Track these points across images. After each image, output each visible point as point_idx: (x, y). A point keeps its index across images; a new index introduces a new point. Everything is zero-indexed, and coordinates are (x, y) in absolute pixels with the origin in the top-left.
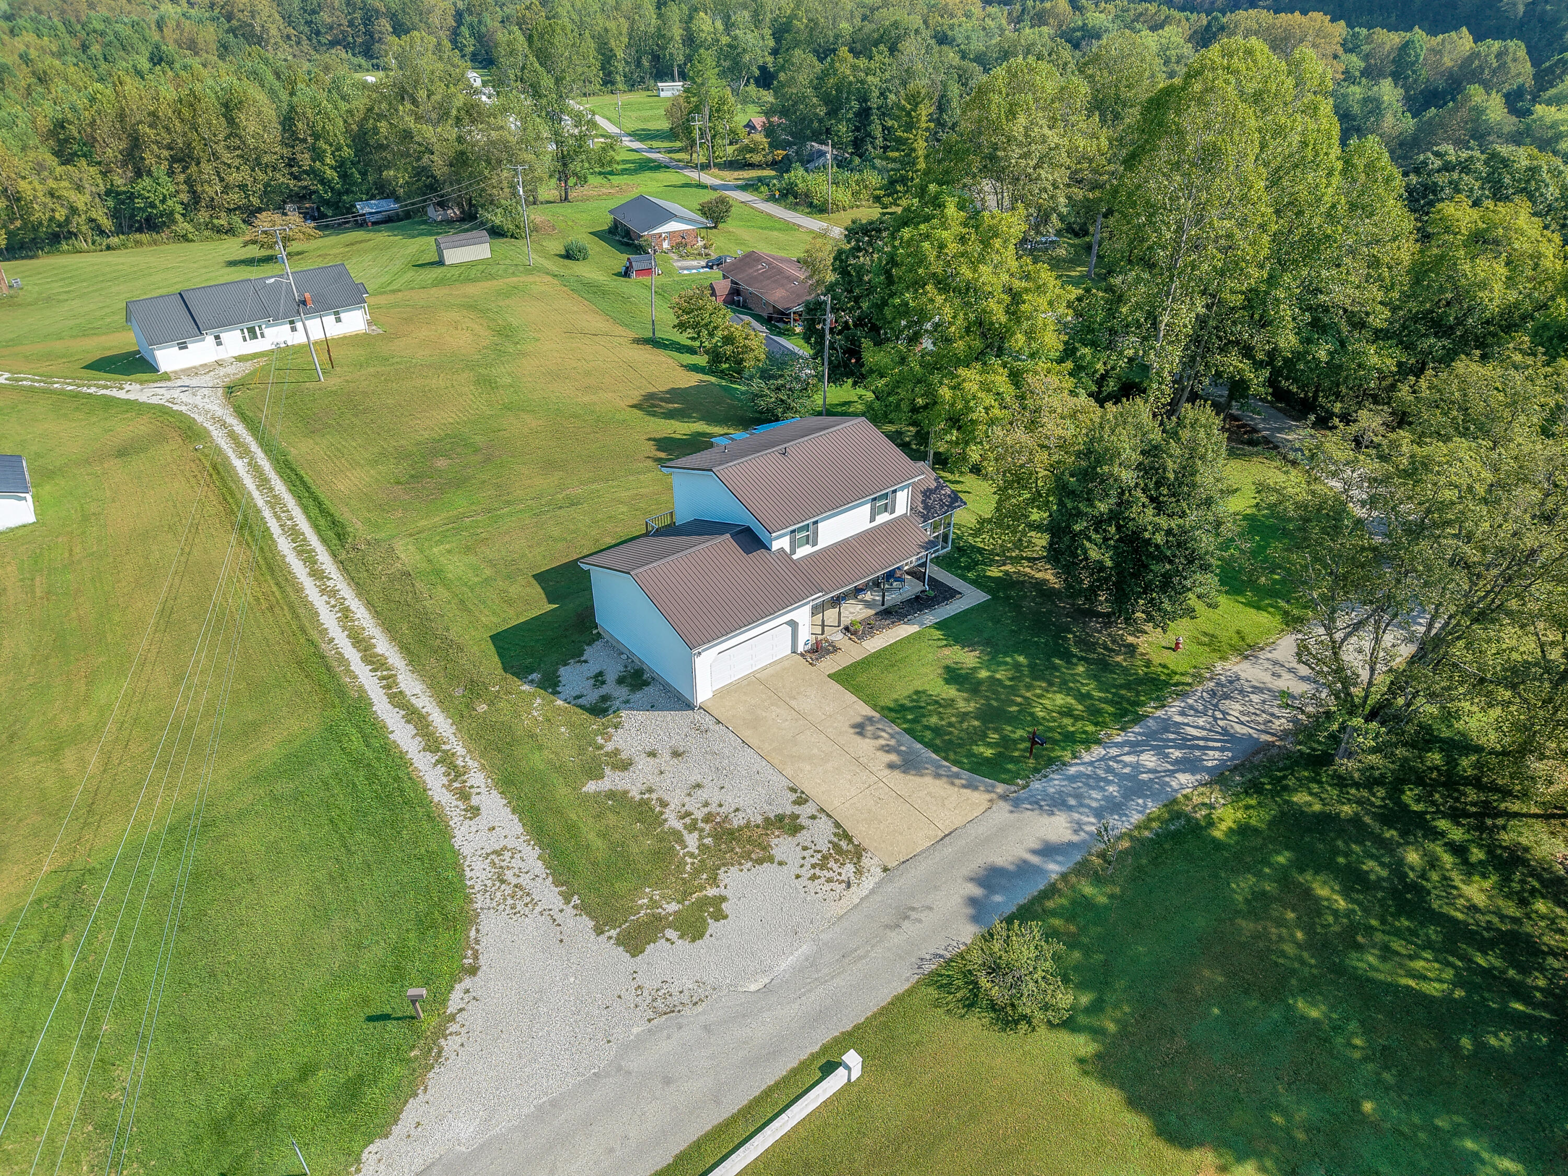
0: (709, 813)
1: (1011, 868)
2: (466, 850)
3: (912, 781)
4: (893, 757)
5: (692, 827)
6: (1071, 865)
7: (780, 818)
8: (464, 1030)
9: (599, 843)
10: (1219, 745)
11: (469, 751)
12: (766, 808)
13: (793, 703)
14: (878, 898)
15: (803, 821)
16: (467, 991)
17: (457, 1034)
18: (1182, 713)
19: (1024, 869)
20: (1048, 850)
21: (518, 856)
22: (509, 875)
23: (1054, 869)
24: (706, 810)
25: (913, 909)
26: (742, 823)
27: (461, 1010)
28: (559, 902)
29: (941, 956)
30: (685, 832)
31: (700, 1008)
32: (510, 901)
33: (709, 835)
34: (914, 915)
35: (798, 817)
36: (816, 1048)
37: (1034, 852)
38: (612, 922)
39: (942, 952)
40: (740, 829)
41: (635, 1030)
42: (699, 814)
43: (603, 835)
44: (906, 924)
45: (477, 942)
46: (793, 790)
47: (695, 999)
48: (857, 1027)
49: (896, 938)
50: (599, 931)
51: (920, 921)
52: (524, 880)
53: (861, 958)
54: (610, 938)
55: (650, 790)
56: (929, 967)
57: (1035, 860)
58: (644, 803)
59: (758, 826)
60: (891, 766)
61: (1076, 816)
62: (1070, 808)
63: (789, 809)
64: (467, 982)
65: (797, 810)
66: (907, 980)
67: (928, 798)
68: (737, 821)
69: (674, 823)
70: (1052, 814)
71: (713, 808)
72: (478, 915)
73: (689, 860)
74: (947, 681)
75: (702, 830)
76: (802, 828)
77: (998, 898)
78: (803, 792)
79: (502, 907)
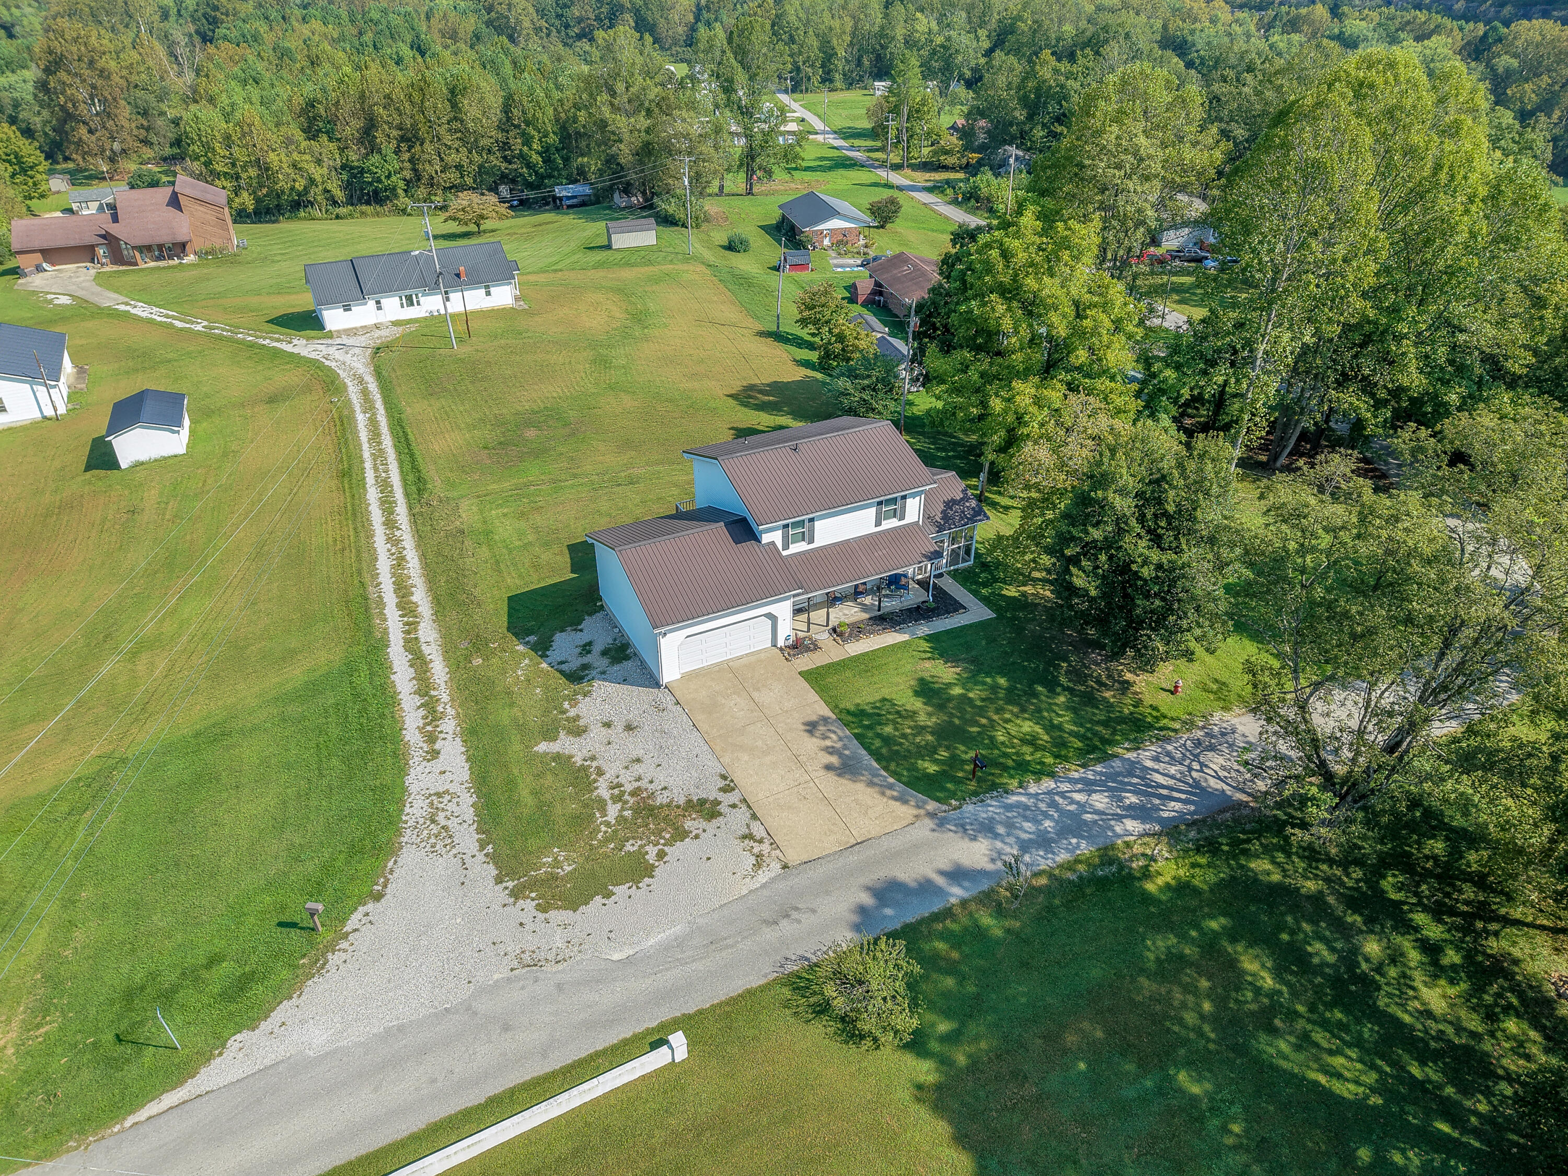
0: (639, 788)
1: (913, 884)
2: (413, 789)
3: (845, 784)
4: (834, 760)
5: (617, 799)
6: (974, 892)
7: (702, 802)
8: (351, 949)
9: (529, 800)
10: (1183, 796)
11: (452, 700)
12: (692, 790)
13: (755, 695)
14: (765, 892)
15: (723, 808)
16: (367, 914)
17: (345, 951)
18: (1156, 759)
19: (926, 888)
20: (957, 874)
21: (455, 800)
22: (441, 817)
23: (956, 893)
24: (636, 784)
25: (797, 909)
26: (665, 801)
27: (356, 930)
28: (474, 847)
29: (807, 959)
30: (610, 802)
31: (560, 967)
32: (433, 840)
33: (631, 808)
34: (795, 915)
35: (719, 803)
36: (654, 1024)
37: (942, 873)
38: (512, 874)
39: (809, 955)
40: (661, 806)
41: (496, 977)
42: (628, 788)
43: (535, 793)
44: (784, 923)
45: (391, 872)
46: (724, 777)
47: (559, 958)
48: (700, 1012)
49: (769, 935)
50: (499, 880)
51: (799, 922)
52: (452, 824)
53: (728, 947)
54: (506, 888)
55: (593, 758)
56: (791, 968)
57: (940, 881)
58: (584, 769)
59: (678, 807)
60: (828, 767)
61: (999, 844)
62: (996, 836)
63: (713, 795)
64: (370, 907)
65: (721, 796)
66: (765, 976)
67: (853, 805)
68: (661, 799)
69: (603, 791)
70: (974, 839)
71: (644, 784)
72: (402, 848)
73: (603, 828)
74: (917, 694)
75: (626, 802)
76: (720, 814)
77: (888, 911)
78: (732, 781)
79: (424, 844)
